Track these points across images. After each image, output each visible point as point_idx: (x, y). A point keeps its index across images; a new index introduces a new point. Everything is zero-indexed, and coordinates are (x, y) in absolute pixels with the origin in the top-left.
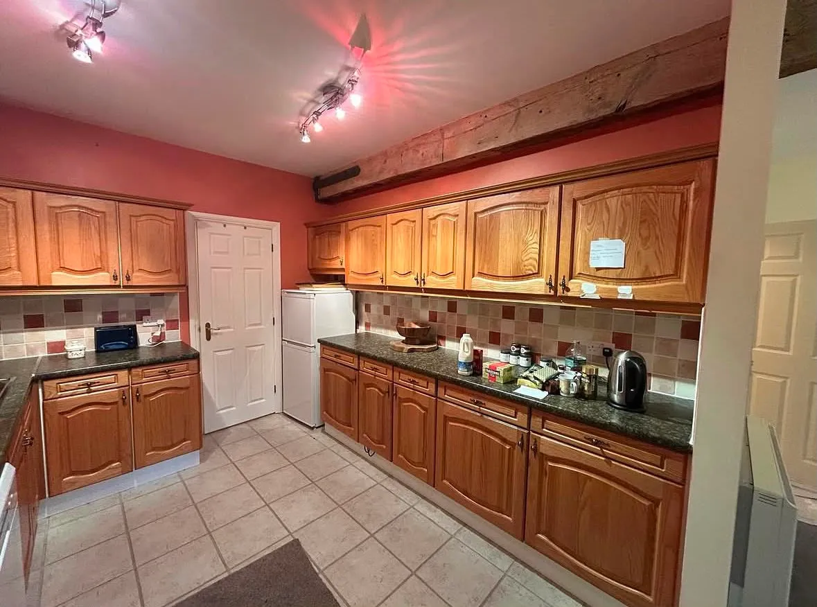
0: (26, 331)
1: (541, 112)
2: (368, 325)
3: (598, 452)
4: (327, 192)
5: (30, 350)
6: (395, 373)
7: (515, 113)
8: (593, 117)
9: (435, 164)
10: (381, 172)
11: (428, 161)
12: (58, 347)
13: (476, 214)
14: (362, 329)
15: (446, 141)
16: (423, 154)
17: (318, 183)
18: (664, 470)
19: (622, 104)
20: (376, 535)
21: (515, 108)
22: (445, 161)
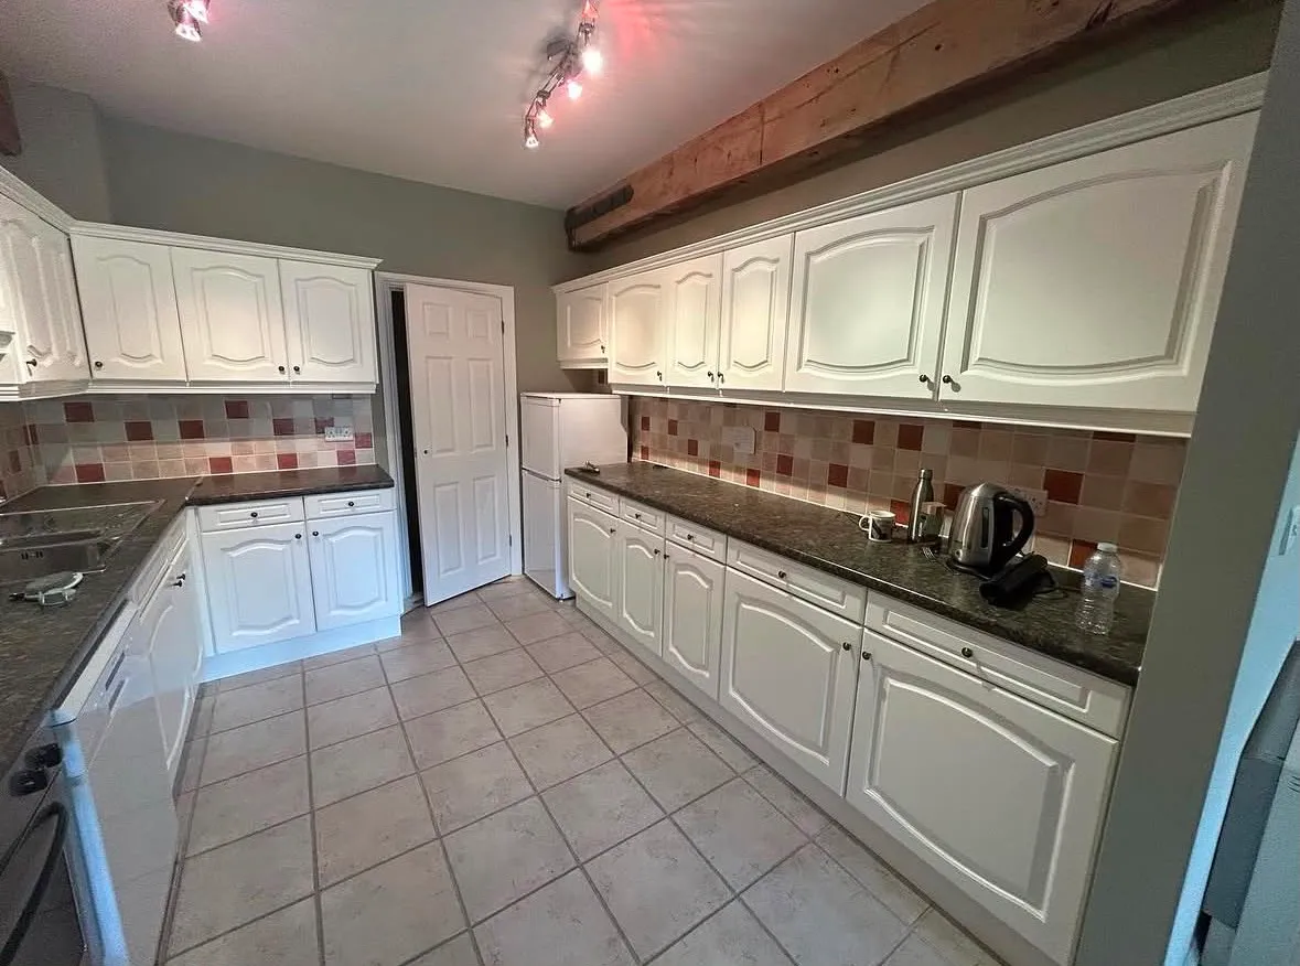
0: (183, 443)
1: (938, 48)
2: (645, 451)
3: (971, 671)
4: (586, 234)
5: (191, 467)
6: (667, 523)
7: (891, 55)
8: (1038, 44)
9: (749, 170)
10: (664, 193)
11: (737, 167)
12: (223, 464)
13: (808, 255)
14: (637, 457)
15: (766, 126)
16: (729, 155)
17: (574, 219)
18: (1085, 711)
19: (1103, 9)
20: (623, 758)
21: (891, 48)
22: (765, 163)
